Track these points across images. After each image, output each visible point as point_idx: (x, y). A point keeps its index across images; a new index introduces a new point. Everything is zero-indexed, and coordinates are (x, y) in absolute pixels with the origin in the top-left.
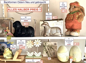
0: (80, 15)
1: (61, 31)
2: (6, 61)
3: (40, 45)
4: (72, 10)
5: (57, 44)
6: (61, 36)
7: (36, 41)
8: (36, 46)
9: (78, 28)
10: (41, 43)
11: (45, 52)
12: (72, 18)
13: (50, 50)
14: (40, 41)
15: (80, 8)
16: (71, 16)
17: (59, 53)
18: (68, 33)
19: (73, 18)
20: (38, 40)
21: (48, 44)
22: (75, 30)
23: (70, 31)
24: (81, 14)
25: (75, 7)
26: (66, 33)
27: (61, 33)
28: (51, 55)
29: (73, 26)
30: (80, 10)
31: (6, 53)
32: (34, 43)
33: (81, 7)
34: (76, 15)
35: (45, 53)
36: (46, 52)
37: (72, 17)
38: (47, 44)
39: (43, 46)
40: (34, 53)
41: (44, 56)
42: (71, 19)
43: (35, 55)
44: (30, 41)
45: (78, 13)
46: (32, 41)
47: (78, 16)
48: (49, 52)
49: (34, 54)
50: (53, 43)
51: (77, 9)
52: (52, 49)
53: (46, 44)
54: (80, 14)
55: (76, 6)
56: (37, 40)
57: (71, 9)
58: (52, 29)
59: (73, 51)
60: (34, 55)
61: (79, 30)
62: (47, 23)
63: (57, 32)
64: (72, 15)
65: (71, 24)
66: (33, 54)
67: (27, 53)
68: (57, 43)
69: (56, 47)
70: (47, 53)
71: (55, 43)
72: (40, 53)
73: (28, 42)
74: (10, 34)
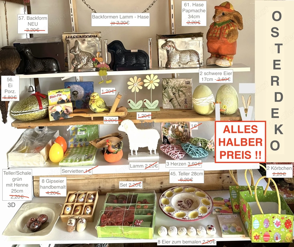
0: (232, 30)
1: (198, 57)
3: (157, 85)
4: (217, 20)
5: (191, 82)
6: (200, 67)
7: (147, 77)
8: (149, 88)
9: (229, 53)
10: (158, 81)
11: (166, 100)
12: (218, 35)
13: (177, 95)
14: (156, 77)
15: (233, 15)
16: (216, 30)
17: (196, 98)
18: (212, 62)
19: (220, 34)
20: (152, 76)
21: (173, 82)
22: (223, 55)
23: (216, 57)
24: (233, 28)
25: (224, 14)
26: (208, 60)
27: (199, 61)
28: (180, 106)
29: (219, 48)
30: (234, 20)
31: (95, 101)
32: (145, 81)
33: (235, 13)
34: (226, 29)
35: (166, 102)
36: (169, 100)
37: (219, 32)
38: (170, 84)
39: (162, 88)
40: (145, 101)
41: (164, 108)
42: (216, 36)
43: (147, 106)
44: (136, 78)
45: (228, 26)
46: (140, 78)
47: (228, 31)
48: (174, 99)
49: (143, 104)
50: (182, 81)
51: (227, 18)
52: (180, 93)
53: (167, 83)
54: (231, 28)
55: (225, 12)
56: (150, 75)
57: (216, 17)
58: (183, 55)
59: (222, 93)
61: (230, 56)
62: (173, 43)
63: (191, 60)
64: (218, 29)
65: (216, 46)
66: (141, 105)
67: (129, 102)
68: (191, 80)
69: (190, 88)
70: (171, 101)
71: (188, 80)
72: (157, 102)
73: (131, 79)
74: (104, 66)
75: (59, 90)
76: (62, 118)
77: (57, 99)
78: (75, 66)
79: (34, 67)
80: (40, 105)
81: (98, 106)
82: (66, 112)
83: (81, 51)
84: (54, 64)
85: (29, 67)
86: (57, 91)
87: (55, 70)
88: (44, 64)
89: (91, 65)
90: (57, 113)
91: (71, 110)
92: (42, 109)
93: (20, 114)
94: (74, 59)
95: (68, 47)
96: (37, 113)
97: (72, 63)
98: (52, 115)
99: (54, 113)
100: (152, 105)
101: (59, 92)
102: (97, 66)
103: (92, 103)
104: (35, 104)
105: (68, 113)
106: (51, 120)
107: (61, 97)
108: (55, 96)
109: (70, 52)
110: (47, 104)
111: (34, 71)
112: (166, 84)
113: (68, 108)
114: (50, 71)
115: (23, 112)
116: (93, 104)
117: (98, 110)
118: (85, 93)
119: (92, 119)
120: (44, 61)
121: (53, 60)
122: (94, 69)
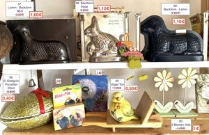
2: (116, 129)
7: (184, 71)
11: (202, 102)
31: (121, 105)
35: (203, 105)
36: (205, 102)
40: (176, 103)
41: (200, 112)
43: (179, 110)
44: (164, 72)
46: (169, 73)
49: (174, 106)
53: (204, 79)
56: (187, 69)
60: (174, 110)
66: (171, 108)
67: (156, 104)
70: (208, 103)
72: (191, 104)
73: (159, 74)
74: (134, 54)
75: (67, 87)
76: (70, 126)
77: (65, 99)
78: (91, 53)
79: (34, 53)
80: (42, 108)
81: (125, 113)
82: (76, 118)
83: (100, 33)
84: (62, 51)
85: (26, 54)
86: (65, 88)
87: (63, 58)
88: (47, 50)
89: (114, 52)
90: (65, 119)
91: (83, 115)
92: (44, 113)
93: (13, 122)
94: (90, 44)
95: (82, 26)
96: (36, 119)
97: (87, 50)
98: (58, 123)
99: (60, 119)
100: (184, 108)
101: (67, 89)
102: (125, 54)
103: (116, 108)
104: (35, 106)
105: (79, 119)
106: (56, 129)
107: (69, 96)
108: (62, 95)
109: (85, 34)
110: (51, 106)
111: (34, 59)
112: (201, 81)
113: (78, 112)
114: (56, 60)
115: (17, 118)
116: (117, 110)
117: (125, 119)
118: (97, 89)
119: (114, 130)
120: (47, 45)
121: (60, 44)
122: (118, 59)
